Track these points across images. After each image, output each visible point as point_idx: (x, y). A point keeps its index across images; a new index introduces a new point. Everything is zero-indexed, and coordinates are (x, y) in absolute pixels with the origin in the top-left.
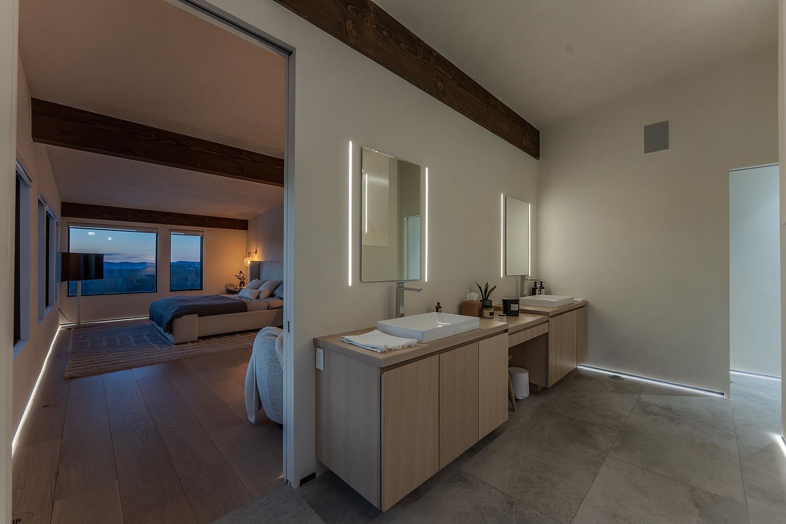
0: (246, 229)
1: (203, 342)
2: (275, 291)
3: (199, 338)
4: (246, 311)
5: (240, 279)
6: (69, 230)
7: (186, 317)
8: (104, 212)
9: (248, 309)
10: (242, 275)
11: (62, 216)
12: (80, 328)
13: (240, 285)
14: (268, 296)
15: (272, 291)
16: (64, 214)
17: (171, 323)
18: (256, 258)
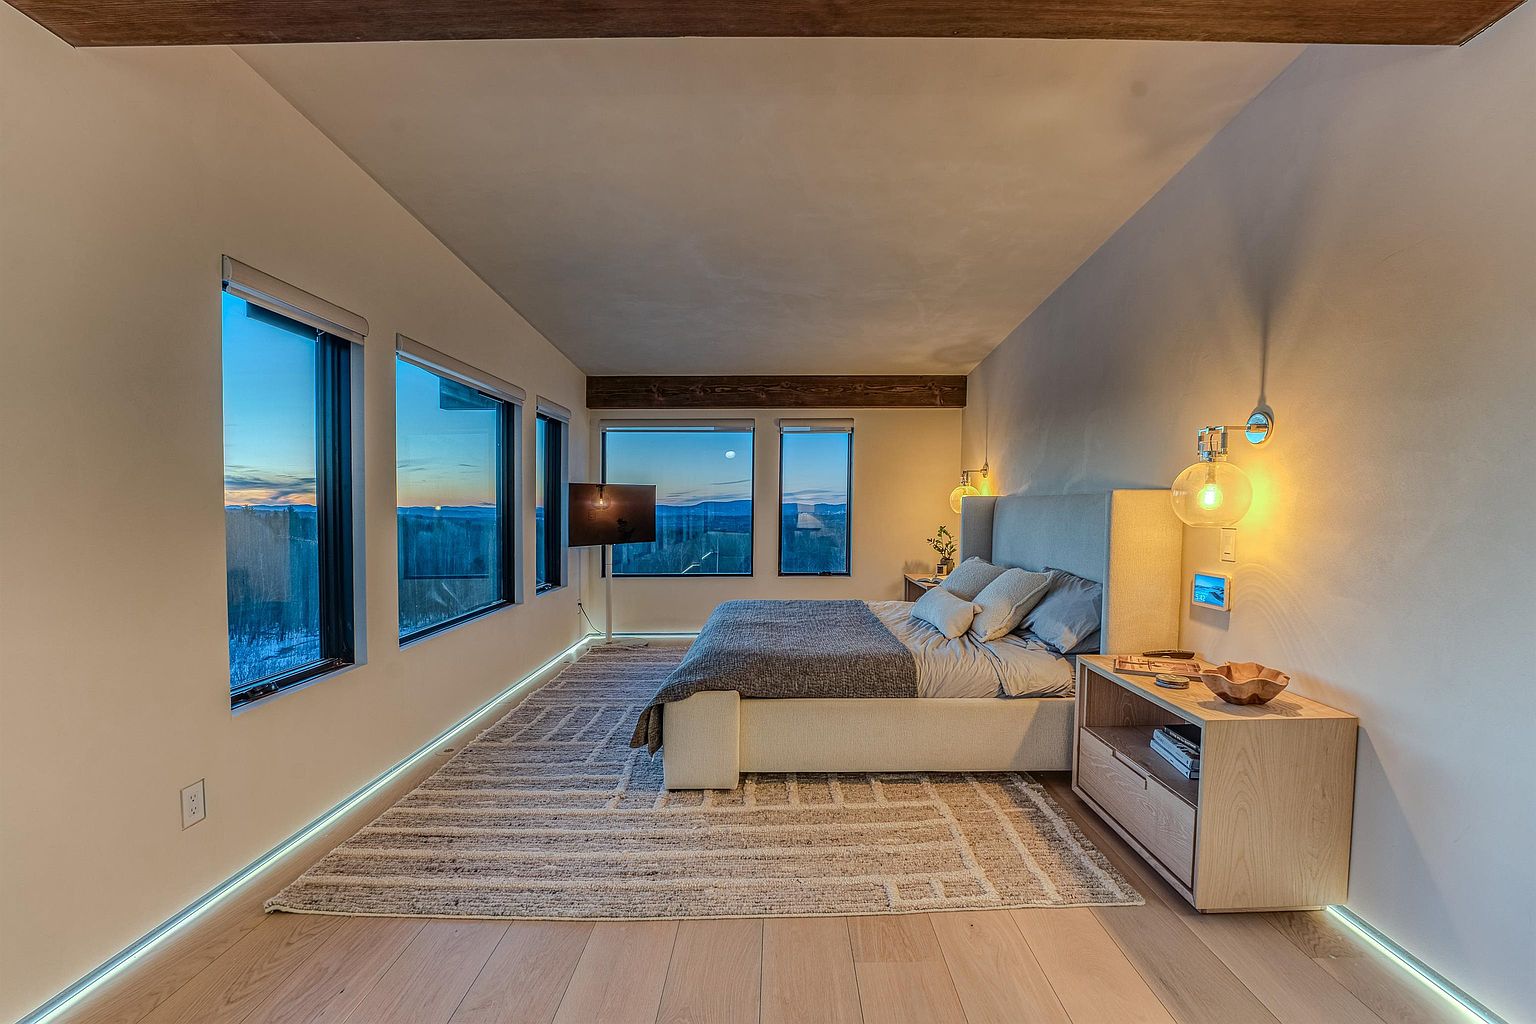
0: (962, 403)
1: (752, 798)
2: (1033, 618)
3: (744, 776)
4: (913, 694)
5: (941, 551)
6: (604, 435)
7: (700, 699)
8: (654, 390)
9: (922, 684)
10: (945, 539)
11: (589, 405)
12: (613, 650)
13: (940, 570)
14: (1005, 631)
15: (1022, 612)
16: (593, 401)
17: (654, 717)
18: (986, 488)
